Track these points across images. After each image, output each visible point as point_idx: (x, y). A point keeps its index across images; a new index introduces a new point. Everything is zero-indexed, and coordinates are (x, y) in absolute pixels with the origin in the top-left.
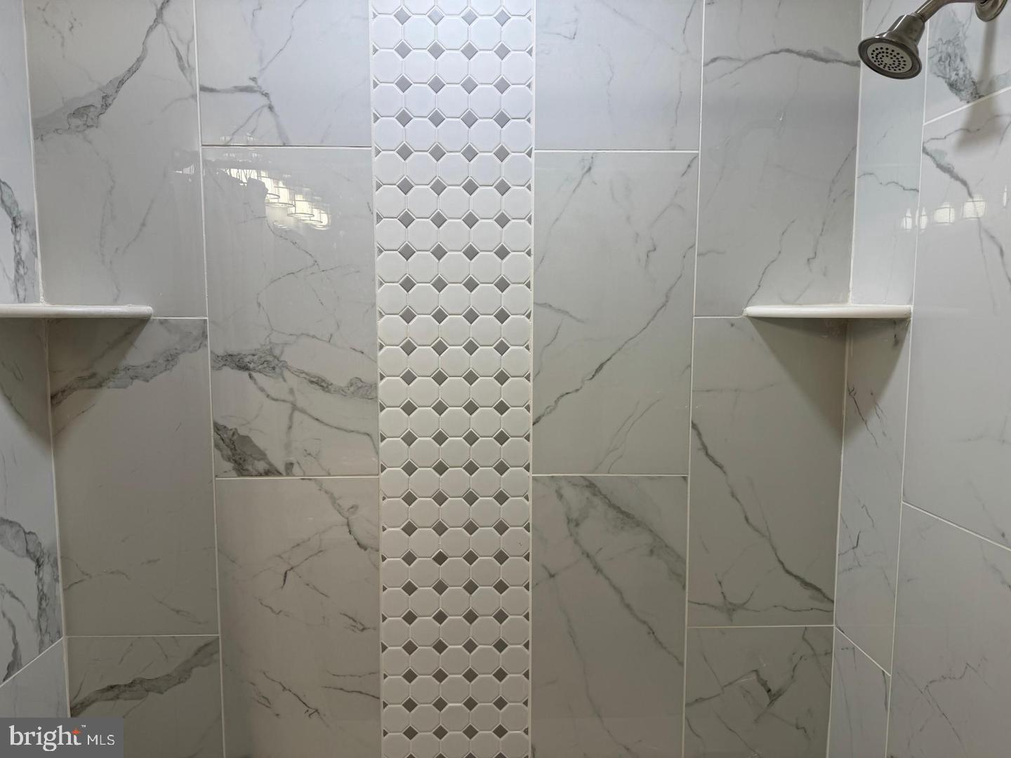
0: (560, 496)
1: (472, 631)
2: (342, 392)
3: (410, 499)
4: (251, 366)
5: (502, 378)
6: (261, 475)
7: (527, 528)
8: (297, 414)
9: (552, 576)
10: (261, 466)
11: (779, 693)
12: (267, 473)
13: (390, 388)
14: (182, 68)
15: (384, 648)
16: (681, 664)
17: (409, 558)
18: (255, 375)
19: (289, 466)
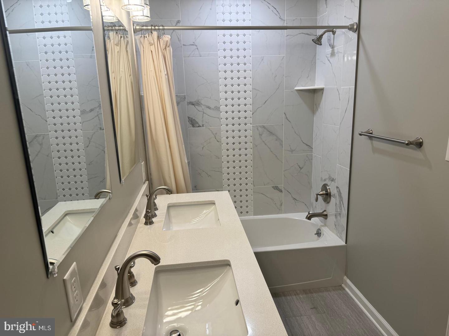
0: (258, 130)
1: (240, 158)
2: (213, 109)
3: (227, 131)
4: (195, 104)
5: (245, 105)
6: (197, 127)
7: (251, 137)
8: (204, 114)
9: (256, 146)
10: (197, 125)
11: (302, 168)
12: (199, 127)
13: (223, 108)
14: (179, 41)
15: (223, 162)
16: (282, 163)
17: (227, 144)
18: (196, 106)
19: (203, 125)
